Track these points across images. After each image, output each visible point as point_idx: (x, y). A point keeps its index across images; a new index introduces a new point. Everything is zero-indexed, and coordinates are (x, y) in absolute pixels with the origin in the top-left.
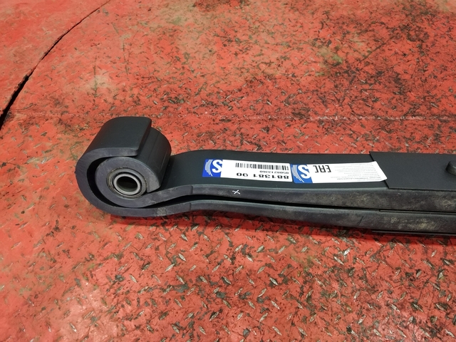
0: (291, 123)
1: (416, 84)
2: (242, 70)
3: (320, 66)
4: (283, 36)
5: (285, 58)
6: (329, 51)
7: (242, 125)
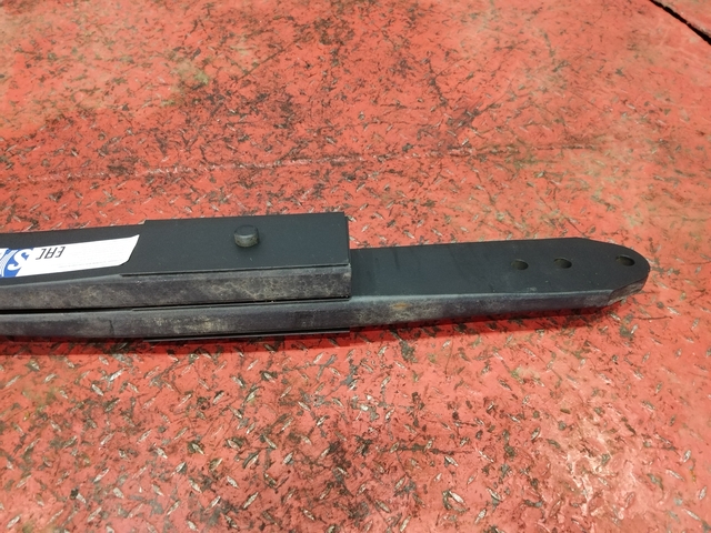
0: (101, 182)
1: (313, 110)
2: (45, 104)
3: (171, 90)
4: (127, 46)
5: (119, 81)
6: (193, 65)
7: (22, 192)
